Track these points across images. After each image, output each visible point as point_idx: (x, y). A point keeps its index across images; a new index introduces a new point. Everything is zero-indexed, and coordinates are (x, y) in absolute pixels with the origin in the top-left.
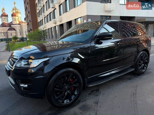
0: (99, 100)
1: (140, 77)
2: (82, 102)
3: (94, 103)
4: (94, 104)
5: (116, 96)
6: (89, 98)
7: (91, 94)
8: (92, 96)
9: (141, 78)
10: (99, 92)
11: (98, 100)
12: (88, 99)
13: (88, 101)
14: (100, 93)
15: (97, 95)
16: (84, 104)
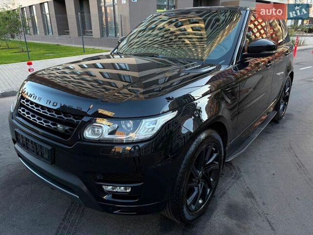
0: (250, 189)
1: (280, 125)
2: (221, 198)
3: (245, 197)
4: (248, 200)
5: (274, 174)
6: (228, 187)
7: (223, 174)
8: (229, 180)
9: (283, 127)
10: (234, 168)
11: (248, 188)
12: (228, 189)
13: (230, 192)
14: (239, 169)
15: (237, 177)
16: (228, 202)
